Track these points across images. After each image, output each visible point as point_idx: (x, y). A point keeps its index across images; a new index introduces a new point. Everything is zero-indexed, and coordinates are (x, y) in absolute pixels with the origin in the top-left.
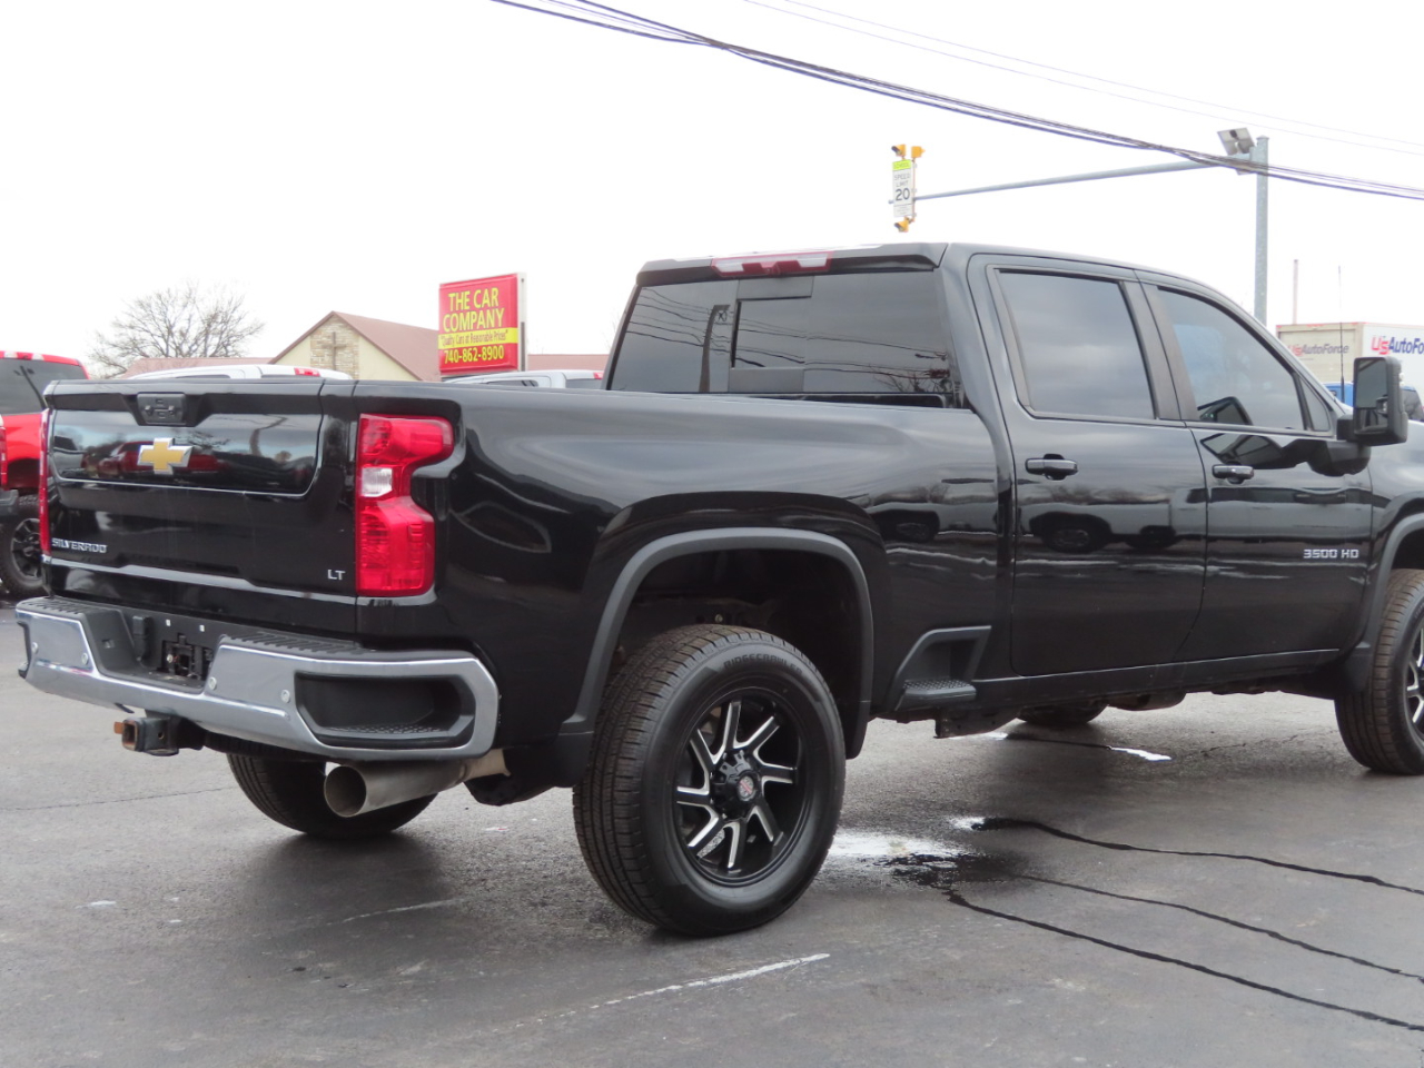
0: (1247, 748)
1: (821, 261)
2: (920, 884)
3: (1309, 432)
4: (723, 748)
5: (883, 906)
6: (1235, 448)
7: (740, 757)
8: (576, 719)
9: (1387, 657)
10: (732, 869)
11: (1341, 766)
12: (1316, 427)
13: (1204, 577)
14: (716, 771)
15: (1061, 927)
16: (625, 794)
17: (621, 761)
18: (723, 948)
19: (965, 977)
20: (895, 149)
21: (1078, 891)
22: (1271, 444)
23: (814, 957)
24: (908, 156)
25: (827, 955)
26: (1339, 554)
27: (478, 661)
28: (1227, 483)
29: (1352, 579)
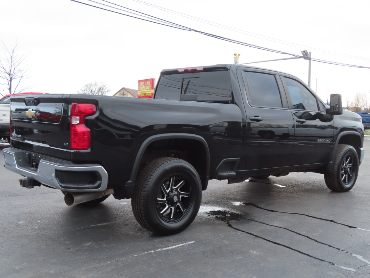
0: (303, 184)
1: (202, 69)
2: (222, 221)
3: (319, 112)
4: (170, 189)
5: (211, 227)
6: (302, 115)
7: (174, 191)
8: (130, 181)
9: (337, 165)
10: (172, 218)
11: (325, 189)
12: (321, 111)
13: (294, 145)
14: (168, 194)
15: (255, 234)
16: (143, 201)
17: (142, 192)
18: (168, 239)
19: (228, 249)
20: (234, 54)
21: (260, 223)
22: (310, 114)
23: (191, 242)
24: (237, 56)
25: (194, 242)
26: (326, 141)
27: (102, 167)
28: (299, 124)
29: (329, 146)
